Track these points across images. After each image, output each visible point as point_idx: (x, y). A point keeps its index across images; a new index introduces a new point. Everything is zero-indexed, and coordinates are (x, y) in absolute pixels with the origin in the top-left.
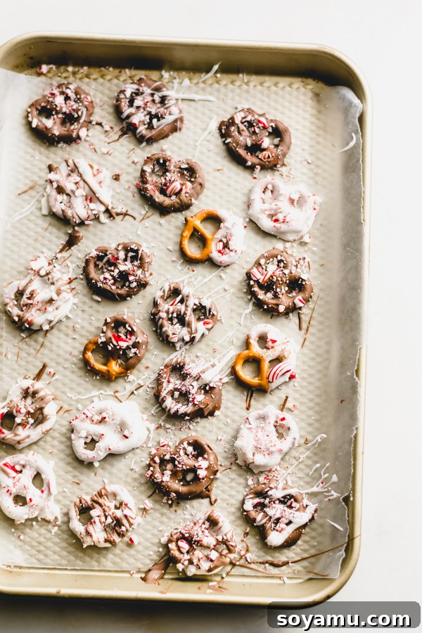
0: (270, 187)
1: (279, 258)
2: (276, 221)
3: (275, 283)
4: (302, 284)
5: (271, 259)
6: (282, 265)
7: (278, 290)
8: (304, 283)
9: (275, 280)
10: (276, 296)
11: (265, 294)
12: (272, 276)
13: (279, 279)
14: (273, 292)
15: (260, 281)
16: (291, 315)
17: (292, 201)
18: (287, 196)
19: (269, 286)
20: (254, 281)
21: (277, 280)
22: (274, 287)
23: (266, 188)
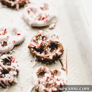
0: (29, 10)
1: (42, 35)
2: (43, 19)
3: (44, 47)
4: (57, 45)
5: (39, 37)
6: (45, 38)
7: (46, 50)
8: (58, 43)
9: (43, 45)
10: (46, 53)
11: (41, 53)
12: (42, 44)
13: (45, 44)
14: (44, 52)
15: (36, 47)
16: (56, 62)
17: (42, 9)
18: (39, 8)
19: (41, 49)
20: (33, 48)
21: (44, 45)
22: (44, 49)
23: (29, 12)
